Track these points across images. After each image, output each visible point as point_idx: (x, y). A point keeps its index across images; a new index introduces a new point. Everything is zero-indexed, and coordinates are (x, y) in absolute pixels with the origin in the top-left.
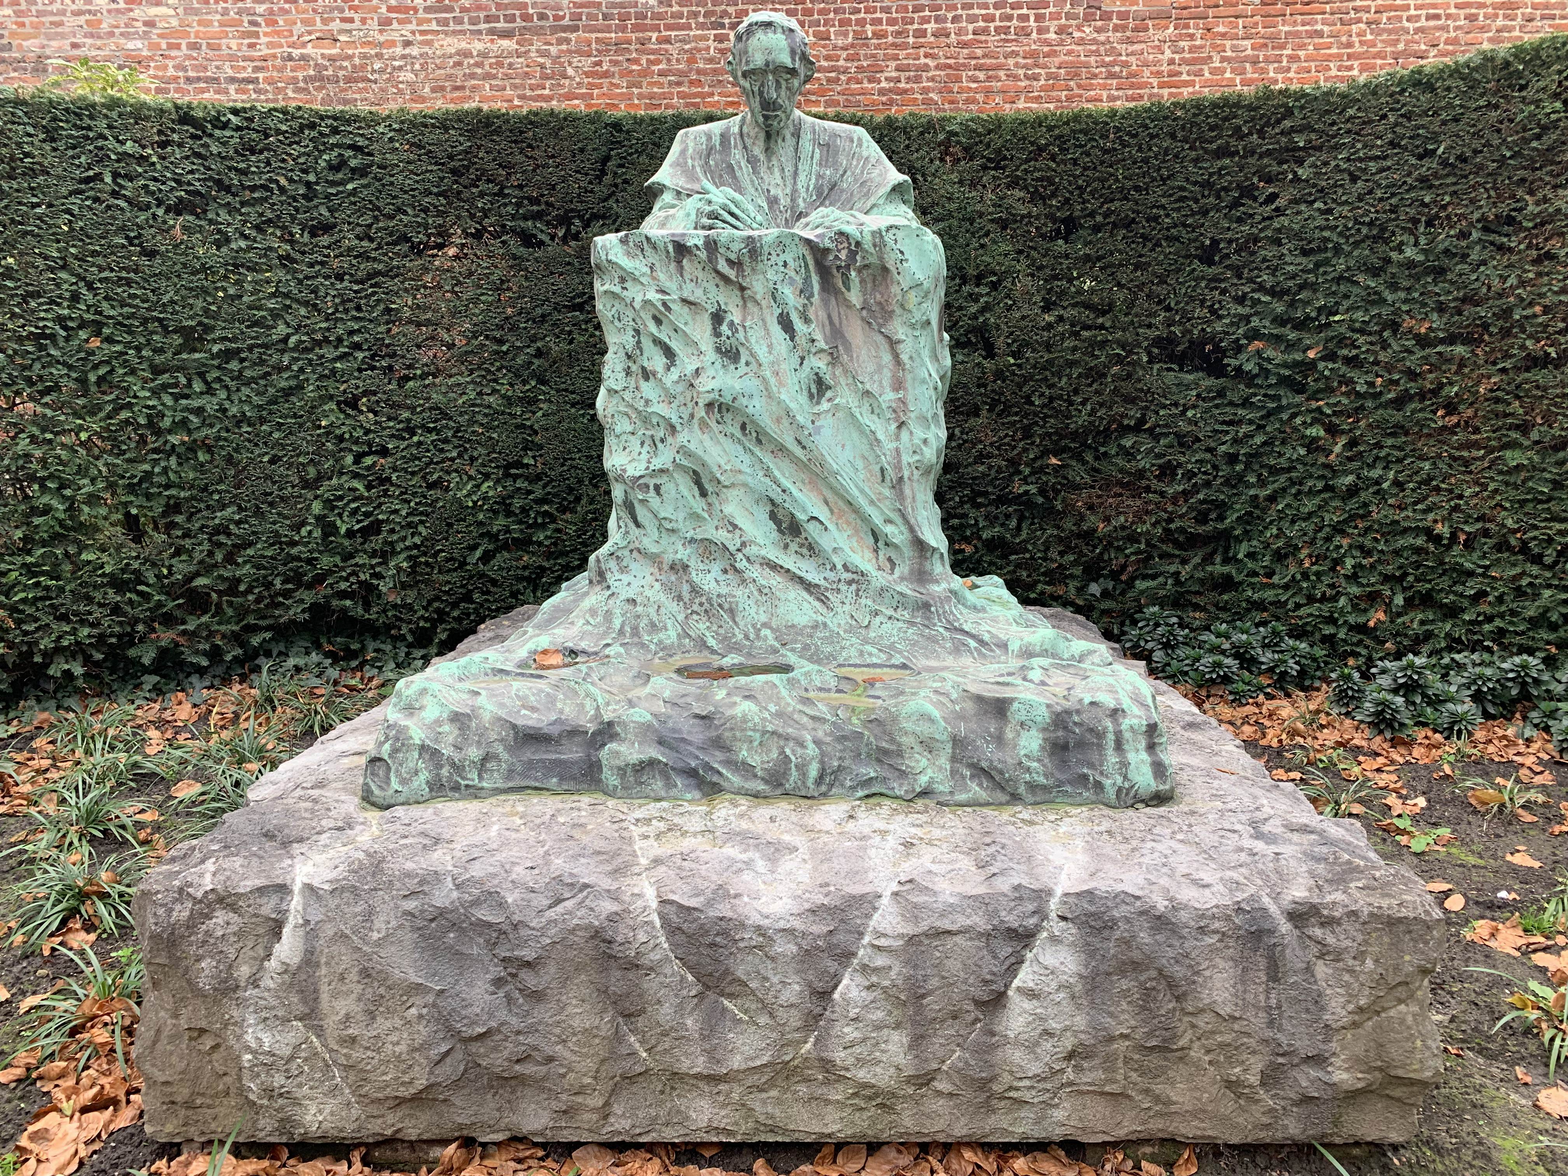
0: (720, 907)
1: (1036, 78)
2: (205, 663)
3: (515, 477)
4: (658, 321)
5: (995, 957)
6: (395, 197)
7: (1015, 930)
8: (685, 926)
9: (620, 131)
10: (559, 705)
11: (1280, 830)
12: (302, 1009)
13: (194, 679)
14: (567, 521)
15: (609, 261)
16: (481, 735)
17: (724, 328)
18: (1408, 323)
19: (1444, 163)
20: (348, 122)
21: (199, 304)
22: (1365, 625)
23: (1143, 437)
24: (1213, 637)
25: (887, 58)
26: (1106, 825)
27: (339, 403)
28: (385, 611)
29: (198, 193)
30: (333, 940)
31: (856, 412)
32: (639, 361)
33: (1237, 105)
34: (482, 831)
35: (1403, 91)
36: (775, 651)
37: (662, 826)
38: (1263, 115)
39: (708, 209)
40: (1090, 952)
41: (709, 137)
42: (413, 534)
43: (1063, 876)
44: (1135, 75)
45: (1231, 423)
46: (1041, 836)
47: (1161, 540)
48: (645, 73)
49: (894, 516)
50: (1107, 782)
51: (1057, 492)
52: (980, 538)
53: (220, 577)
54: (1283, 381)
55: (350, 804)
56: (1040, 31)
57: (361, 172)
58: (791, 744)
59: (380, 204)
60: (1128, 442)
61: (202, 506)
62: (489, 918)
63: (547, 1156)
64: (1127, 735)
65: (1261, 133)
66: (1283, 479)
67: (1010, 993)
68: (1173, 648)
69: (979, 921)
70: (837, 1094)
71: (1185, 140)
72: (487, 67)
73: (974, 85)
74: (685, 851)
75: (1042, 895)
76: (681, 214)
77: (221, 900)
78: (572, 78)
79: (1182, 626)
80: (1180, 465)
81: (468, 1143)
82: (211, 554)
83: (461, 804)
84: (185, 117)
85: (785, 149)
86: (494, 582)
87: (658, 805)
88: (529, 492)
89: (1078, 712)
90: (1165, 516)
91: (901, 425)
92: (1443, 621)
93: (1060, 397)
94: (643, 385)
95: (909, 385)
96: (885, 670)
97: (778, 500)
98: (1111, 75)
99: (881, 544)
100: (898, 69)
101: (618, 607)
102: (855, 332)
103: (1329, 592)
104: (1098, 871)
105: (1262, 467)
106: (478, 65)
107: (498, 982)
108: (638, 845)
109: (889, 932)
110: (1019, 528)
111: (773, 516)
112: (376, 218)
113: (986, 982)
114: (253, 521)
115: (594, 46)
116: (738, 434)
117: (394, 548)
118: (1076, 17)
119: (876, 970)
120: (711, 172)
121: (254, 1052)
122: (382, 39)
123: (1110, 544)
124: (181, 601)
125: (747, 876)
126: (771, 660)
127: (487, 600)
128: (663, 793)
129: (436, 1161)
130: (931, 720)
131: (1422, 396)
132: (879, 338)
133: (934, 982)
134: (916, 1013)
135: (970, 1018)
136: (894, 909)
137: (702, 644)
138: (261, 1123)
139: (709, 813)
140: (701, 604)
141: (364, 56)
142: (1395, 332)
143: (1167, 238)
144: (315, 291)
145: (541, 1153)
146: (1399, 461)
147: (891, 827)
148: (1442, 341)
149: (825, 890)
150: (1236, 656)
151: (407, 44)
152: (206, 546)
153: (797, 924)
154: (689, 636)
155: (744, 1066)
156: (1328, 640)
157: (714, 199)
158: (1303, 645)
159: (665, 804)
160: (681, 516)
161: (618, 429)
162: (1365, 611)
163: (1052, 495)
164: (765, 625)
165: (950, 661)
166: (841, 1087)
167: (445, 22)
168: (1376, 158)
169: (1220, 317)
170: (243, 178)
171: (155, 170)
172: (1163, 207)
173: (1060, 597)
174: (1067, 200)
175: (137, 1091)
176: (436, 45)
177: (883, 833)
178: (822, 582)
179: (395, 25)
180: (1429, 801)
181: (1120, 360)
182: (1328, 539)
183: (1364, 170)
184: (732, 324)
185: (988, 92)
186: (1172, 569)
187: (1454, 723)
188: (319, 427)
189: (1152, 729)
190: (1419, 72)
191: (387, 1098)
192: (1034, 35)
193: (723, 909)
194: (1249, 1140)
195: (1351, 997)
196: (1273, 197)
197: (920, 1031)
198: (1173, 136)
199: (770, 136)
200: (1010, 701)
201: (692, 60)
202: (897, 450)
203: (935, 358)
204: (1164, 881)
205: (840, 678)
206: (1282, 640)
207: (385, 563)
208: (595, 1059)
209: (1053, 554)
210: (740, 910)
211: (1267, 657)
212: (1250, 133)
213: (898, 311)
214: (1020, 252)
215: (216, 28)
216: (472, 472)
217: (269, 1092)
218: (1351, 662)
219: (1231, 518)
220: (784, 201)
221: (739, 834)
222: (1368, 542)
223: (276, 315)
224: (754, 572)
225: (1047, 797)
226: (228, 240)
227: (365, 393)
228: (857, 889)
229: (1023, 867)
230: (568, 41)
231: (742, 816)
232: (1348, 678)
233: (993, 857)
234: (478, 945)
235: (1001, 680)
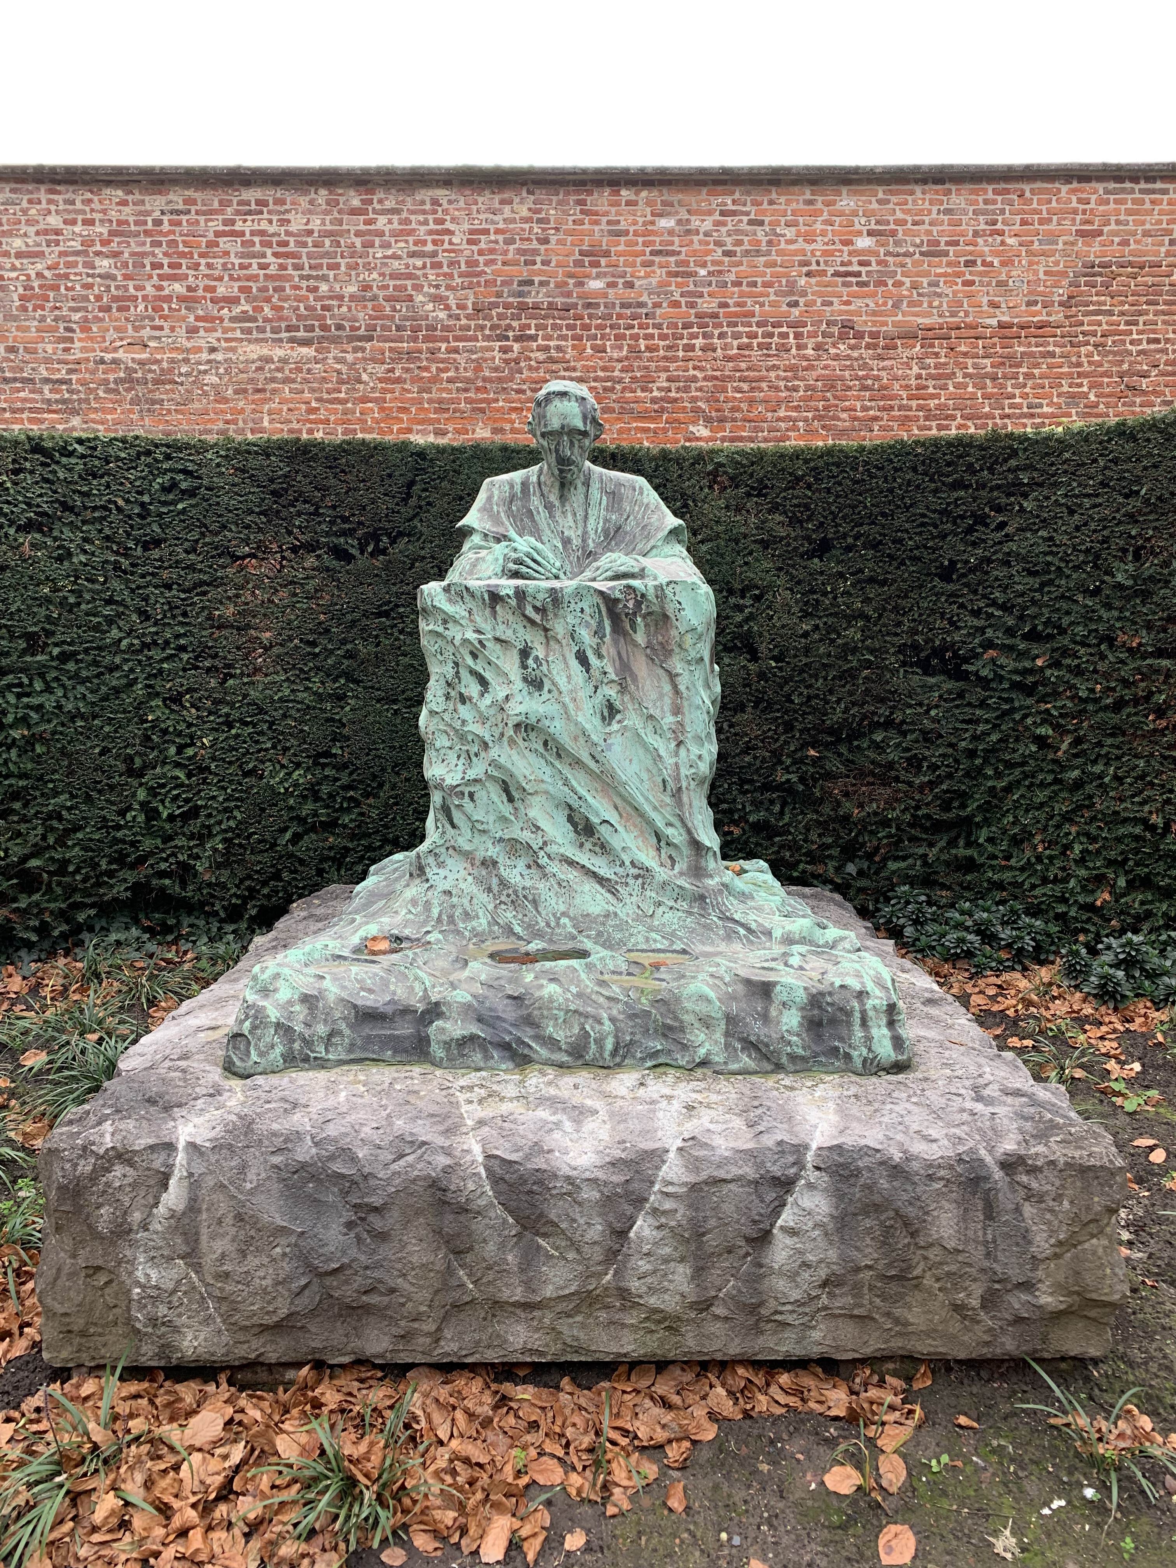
0: (536, 1160)
1: (795, 389)
2: (34, 938)
3: (324, 766)
4: (474, 656)
5: (762, 1201)
6: (220, 516)
7: (778, 1179)
8: (507, 1177)
9: (424, 459)
10: (392, 988)
11: (997, 1094)
12: (183, 1248)
13: (23, 953)
14: (370, 806)
15: (434, 607)
16: (327, 1014)
17: (530, 662)
18: (1122, 638)
19: (1147, 502)
20: (180, 449)
21: (43, 612)
22: (1093, 904)
23: (892, 733)
24: (957, 915)
25: (658, 370)
26: (853, 1090)
27: (164, 700)
28: (200, 889)
29: (45, 514)
30: (213, 1189)
31: (641, 732)
32: (457, 688)
33: (970, 445)
34: (332, 1097)
35: (1110, 439)
36: (574, 938)
37: (483, 1092)
38: (991, 455)
39: (514, 555)
40: (838, 1196)
41: (512, 486)
42: (228, 819)
43: (818, 1134)
44: (885, 388)
45: (969, 722)
46: (800, 1099)
47: (911, 825)
48: (435, 380)
49: (673, 820)
50: (855, 1054)
51: (815, 780)
52: (747, 821)
53: (52, 859)
54: (1016, 686)
55: (215, 1074)
56: (799, 347)
57: (191, 493)
58: (590, 1021)
59: (207, 522)
60: (878, 737)
61: (38, 793)
62: (343, 1171)
63: (385, 1377)
64: (871, 1013)
65: (991, 470)
66: (1017, 771)
67: (775, 1231)
68: (922, 924)
69: (749, 1171)
70: (631, 1319)
71: (925, 474)
72: (287, 372)
73: (738, 395)
74: (505, 1114)
75: (800, 1149)
76: (490, 558)
77: (119, 1156)
78: (366, 383)
79: (930, 903)
80: (925, 758)
81: (319, 1365)
82: (44, 838)
83: (311, 1074)
84: (36, 447)
85: (577, 497)
86: (302, 862)
87: (478, 1074)
88: (337, 779)
89: (830, 994)
90: (913, 804)
91: (680, 744)
92: (1160, 901)
93: (817, 696)
94: (461, 708)
95: (686, 710)
96: (668, 955)
97: (575, 805)
98: (864, 388)
99: (663, 844)
100: (669, 380)
101: (435, 897)
102: (640, 666)
103: (1060, 874)
104: (846, 1128)
105: (998, 761)
106: (278, 370)
107: (350, 1225)
108: (464, 1108)
109: (675, 1181)
110: (782, 813)
111: (570, 819)
112: (203, 535)
113: (755, 1222)
114: (83, 807)
115: (387, 354)
116: (541, 749)
117: (210, 832)
118: (832, 335)
119: (664, 1213)
120: (514, 517)
121: (143, 1287)
122: (189, 345)
123: (865, 828)
124: (15, 881)
125: (557, 1135)
126: (570, 945)
127: (295, 879)
128: (482, 1064)
129: (291, 1383)
130: (709, 1001)
131: (1136, 701)
132: (661, 672)
133: (713, 1222)
134: (698, 1248)
135: (742, 1252)
136: (679, 1162)
137: (509, 931)
138: (144, 1349)
139: (522, 1081)
140: (508, 896)
141: (172, 361)
142: (1111, 646)
143: (910, 558)
144: (146, 599)
145: (380, 1374)
146: (1118, 758)
147: (675, 1093)
148: (1152, 655)
149: (622, 1146)
150: (978, 932)
151: (213, 350)
152: (40, 830)
153: (600, 1175)
154: (498, 924)
155: (555, 1295)
156: (1061, 917)
157: (519, 547)
158: (1038, 923)
159: (484, 1073)
160: (491, 818)
161: (438, 744)
162: (1093, 892)
163: (811, 783)
164: (564, 914)
165: (723, 947)
166: (635, 1313)
167: (249, 331)
168: (1088, 496)
169: (958, 628)
170: (86, 500)
171: (9, 495)
172: (907, 531)
173: (820, 875)
174: (822, 524)
175: (29, 1325)
176: (240, 351)
177: (669, 1098)
178: (613, 877)
179: (202, 333)
180: (1143, 1066)
181: (868, 664)
182: (1058, 827)
183: (1080, 506)
184: (536, 659)
185: (752, 401)
186: (921, 851)
187: (1169, 995)
188: (147, 721)
189: (892, 1008)
190: (1124, 424)
191: (253, 1326)
192: (794, 351)
193: (539, 1163)
194: (974, 1356)
195: (1052, 1232)
196: (1002, 526)
197: (701, 1263)
198: (914, 469)
199: (564, 485)
200: (775, 984)
201: (478, 369)
202: (676, 764)
203: (708, 686)
204: (900, 1137)
205: (630, 963)
206: (1019, 917)
207: (202, 845)
208: (431, 1290)
209: (813, 836)
210: (553, 1163)
211: (1006, 934)
212: (982, 470)
213: (677, 650)
214: (780, 569)
215: (33, 333)
216: (285, 762)
217: (153, 1321)
218: (1082, 938)
219: (972, 806)
220: (576, 542)
221: (548, 1099)
222: (1093, 831)
223: (110, 621)
224: (554, 867)
225: (805, 1066)
226: (70, 555)
227: (188, 691)
228: (649, 1145)
229: (785, 1126)
230: (363, 350)
231: (550, 1083)
232: (1077, 953)
233: (760, 1117)
234: (333, 1193)
235: (766, 965)
